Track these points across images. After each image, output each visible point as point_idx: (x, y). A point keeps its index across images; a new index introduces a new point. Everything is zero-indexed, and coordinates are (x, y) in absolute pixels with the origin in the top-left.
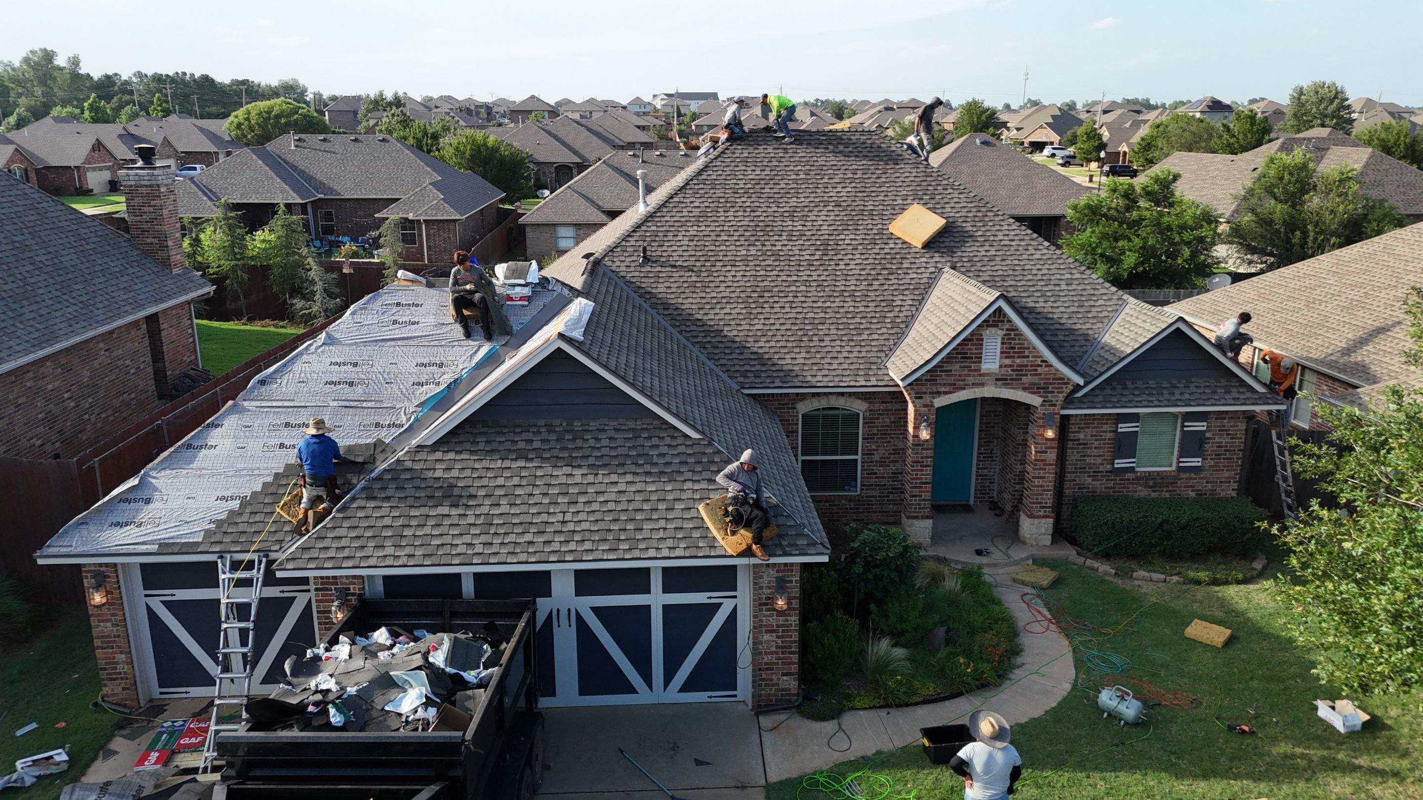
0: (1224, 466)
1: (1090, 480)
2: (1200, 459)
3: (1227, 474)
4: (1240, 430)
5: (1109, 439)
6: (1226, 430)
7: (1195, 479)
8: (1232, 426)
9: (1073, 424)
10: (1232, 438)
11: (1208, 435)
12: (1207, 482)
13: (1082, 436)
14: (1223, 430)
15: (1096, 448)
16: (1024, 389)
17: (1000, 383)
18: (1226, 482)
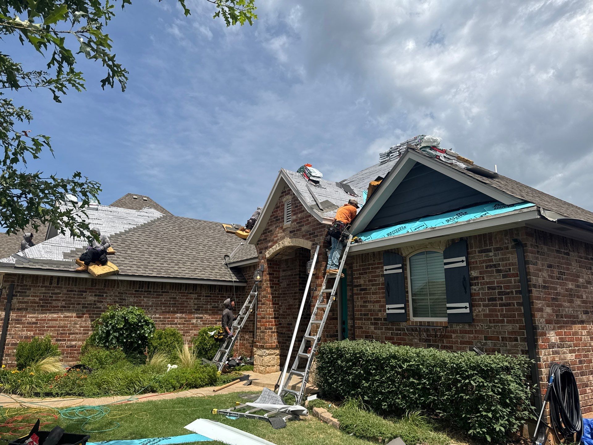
0: (504, 316)
1: (372, 327)
2: (467, 305)
3: (510, 327)
4: (512, 264)
5: (383, 284)
6: (495, 266)
7: (470, 332)
8: (502, 260)
9: (355, 270)
10: (504, 276)
11: (474, 274)
12: (486, 338)
13: (362, 282)
14: (491, 266)
15: (373, 293)
16: (303, 236)
17: (292, 234)
18: (511, 340)
